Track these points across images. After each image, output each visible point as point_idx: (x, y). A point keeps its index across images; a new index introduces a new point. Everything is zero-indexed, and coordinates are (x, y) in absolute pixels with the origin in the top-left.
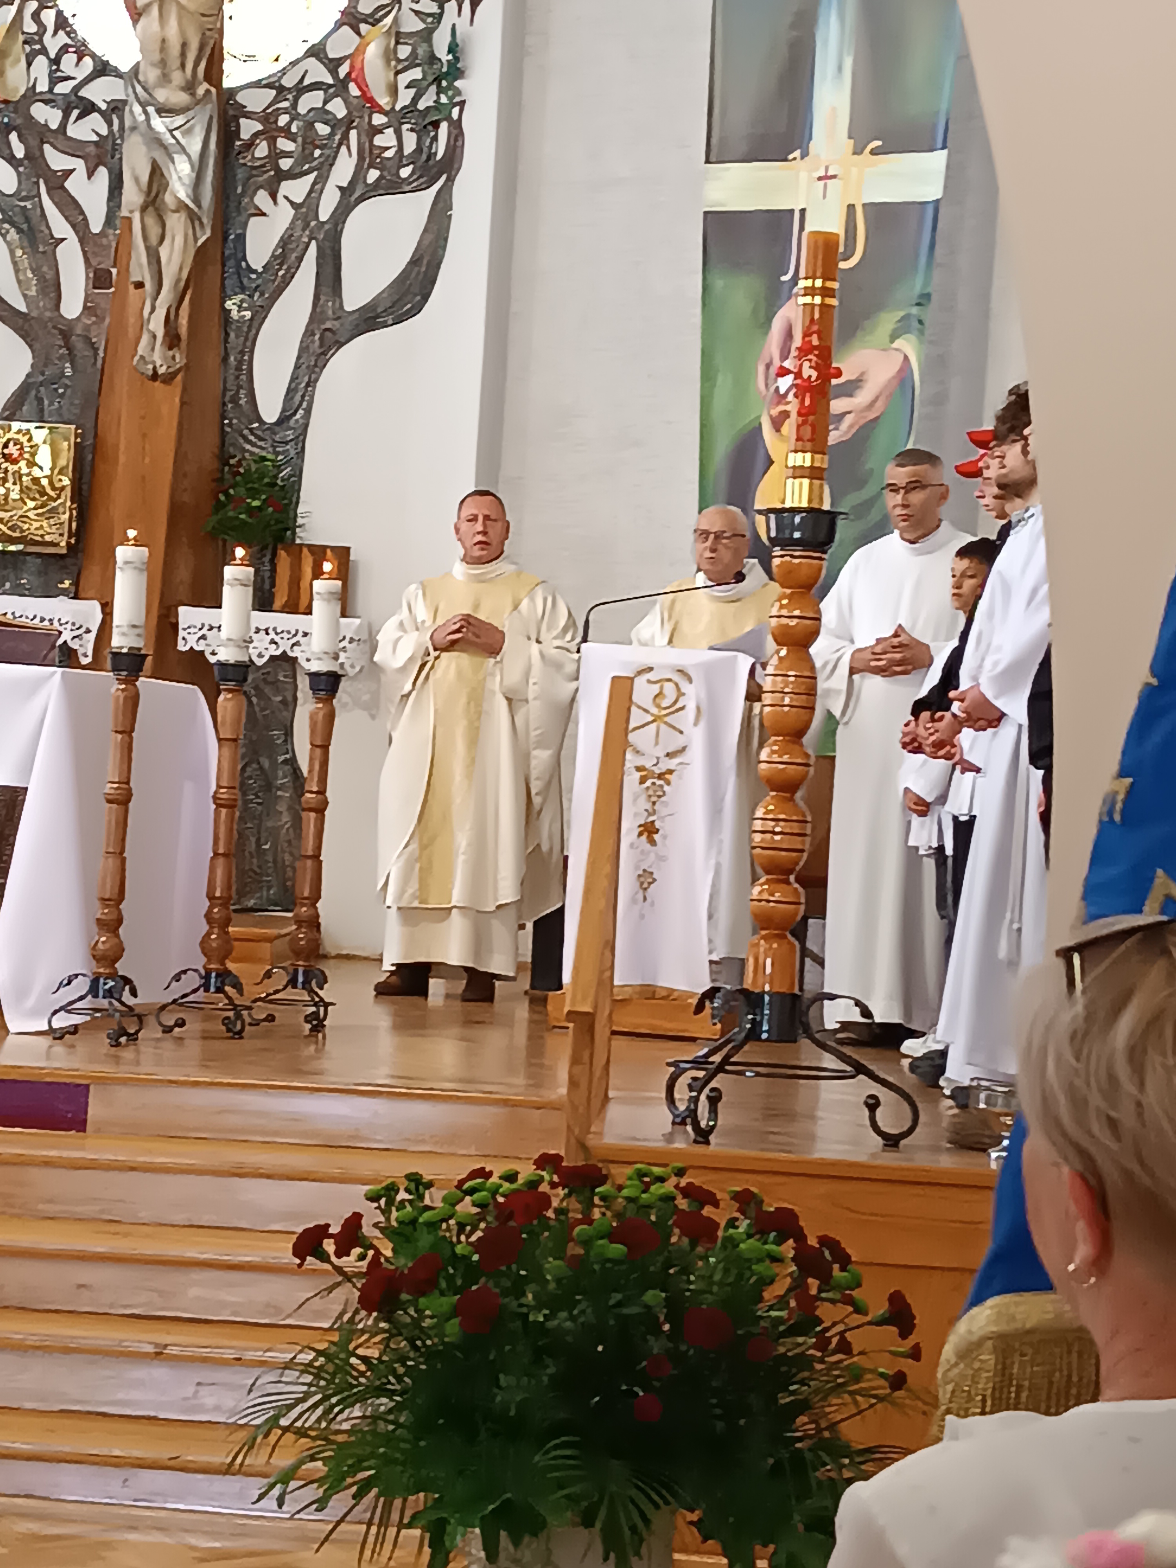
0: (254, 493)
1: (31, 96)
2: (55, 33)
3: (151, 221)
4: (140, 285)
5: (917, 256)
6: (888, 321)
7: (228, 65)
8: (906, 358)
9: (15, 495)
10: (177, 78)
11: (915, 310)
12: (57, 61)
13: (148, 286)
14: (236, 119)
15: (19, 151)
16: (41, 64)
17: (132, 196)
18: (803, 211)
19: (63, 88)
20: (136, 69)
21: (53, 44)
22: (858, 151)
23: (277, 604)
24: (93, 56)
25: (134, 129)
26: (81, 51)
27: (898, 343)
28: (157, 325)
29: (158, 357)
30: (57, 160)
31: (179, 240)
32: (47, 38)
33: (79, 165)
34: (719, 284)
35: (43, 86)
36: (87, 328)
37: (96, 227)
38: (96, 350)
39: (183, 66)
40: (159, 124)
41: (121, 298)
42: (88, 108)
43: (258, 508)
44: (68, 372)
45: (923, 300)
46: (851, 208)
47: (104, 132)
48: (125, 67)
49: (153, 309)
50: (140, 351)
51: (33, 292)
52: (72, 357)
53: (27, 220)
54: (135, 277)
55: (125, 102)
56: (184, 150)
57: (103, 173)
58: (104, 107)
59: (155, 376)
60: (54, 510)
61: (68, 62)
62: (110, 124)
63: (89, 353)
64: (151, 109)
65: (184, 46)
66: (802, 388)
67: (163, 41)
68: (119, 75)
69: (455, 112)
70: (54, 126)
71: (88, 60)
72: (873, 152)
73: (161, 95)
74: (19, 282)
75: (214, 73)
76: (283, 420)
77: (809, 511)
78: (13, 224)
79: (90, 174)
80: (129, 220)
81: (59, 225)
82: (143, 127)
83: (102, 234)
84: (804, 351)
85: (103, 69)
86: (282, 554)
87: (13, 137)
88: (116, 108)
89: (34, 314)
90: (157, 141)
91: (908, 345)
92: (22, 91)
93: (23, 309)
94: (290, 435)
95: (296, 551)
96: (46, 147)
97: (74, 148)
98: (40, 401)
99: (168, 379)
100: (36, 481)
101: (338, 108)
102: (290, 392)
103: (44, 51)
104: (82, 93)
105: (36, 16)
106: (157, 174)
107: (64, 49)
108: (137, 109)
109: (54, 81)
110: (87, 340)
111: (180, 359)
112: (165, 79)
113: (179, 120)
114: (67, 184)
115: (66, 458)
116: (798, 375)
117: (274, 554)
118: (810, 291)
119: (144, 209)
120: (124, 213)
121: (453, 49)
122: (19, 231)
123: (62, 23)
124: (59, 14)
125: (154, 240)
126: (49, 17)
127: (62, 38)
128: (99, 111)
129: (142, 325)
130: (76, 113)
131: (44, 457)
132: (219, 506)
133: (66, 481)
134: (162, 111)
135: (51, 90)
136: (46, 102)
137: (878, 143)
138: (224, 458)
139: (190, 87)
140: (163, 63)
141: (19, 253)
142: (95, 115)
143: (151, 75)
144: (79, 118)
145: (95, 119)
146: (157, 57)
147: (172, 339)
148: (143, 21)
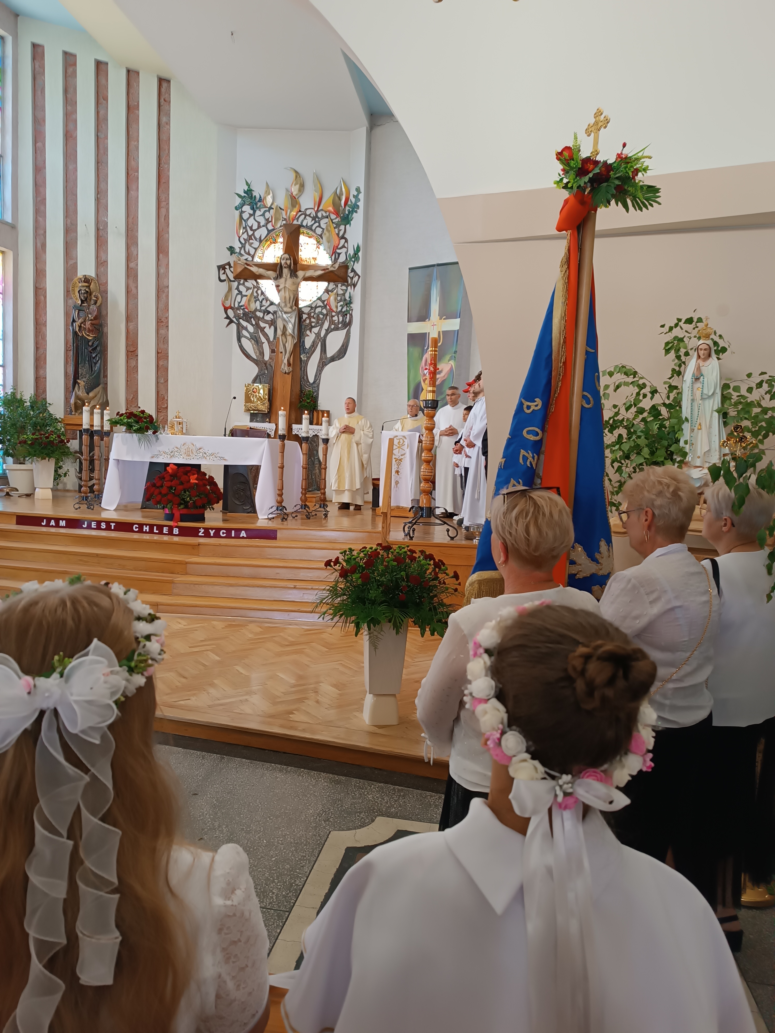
0: (308, 399)
1: (256, 310)
2: (261, 295)
3: (284, 338)
4: (281, 352)
5: (454, 343)
6: (448, 357)
7: (300, 302)
8: (452, 365)
9: (255, 400)
10: (289, 305)
11: (454, 355)
12: (261, 302)
13: (283, 352)
14: (302, 314)
15: (254, 323)
16: (258, 302)
17: (279, 332)
18: (429, 333)
19: (263, 308)
20: (279, 303)
21: (261, 298)
22: (441, 319)
23: (314, 424)
24: (270, 301)
25: (279, 317)
26: (267, 299)
27: (450, 362)
28: (286, 361)
29: (286, 369)
30: (262, 325)
31: (290, 342)
32: (259, 297)
33: (267, 326)
34: (411, 349)
35: (258, 308)
36: (270, 362)
37: (271, 339)
38: (272, 367)
39: (290, 303)
40: (285, 316)
41: (277, 356)
42: (269, 312)
43: (310, 402)
44: (266, 372)
45: (455, 352)
46: (439, 332)
47: (273, 318)
48: (277, 303)
49: (285, 358)
50: (282, 367)
51: (258, 355)
52: (267, 369)
53: (256, 338)
54: (281, 351)
55: (277, 311)
56: (290, 322)
57: (272, 327)
58: (272, 312)
59: (286, 373)
60: (264, 403)
61: (264, 302)
62: (274, 316)
63: (271, 368)
64: (283, 313)
65: (290, 298)
66: (430, 373)
67: (285, 297)
68: (275, 304)
69: (351, 312)
70: (261, 317)
71: (268, 301)
72: (444, 319)
73: (285, 309)
74: (255, 352)
75: (297, 304)
76: (314, 382)
77: (432, 400)
78: (253, 339)
79: (270, 327)
80: (279, 338)
81: (263, 339)
82: (281, 317)
83: (273, 341)
84: (431, 364)
85: (272, 304)
86: (315, 412)
87: (252, 319)
88: (275, 312)
89: (258, 359)
90: (284, 320)
91: (452, 363)
92: (254, 309)
93: (255, 358)
94: (316, 385)
95: (318, 411)
96: (260, 322)
97: (266, 322)
98: (260, 379)
99: (288, 374)
100: (260, 397)
101: (324, 311)
102: (316, 376)
103: (259, 300)
104: (267, 309)
105: (257, 292)
106: (284, 327)
107: (263, 299)
108: (280, 313)
109: (261, 306)
110: (270, 365)
111: (291, 369)
112: (286, 305)
113: (289, 315)
114: (265, 330)
115: (267, 392)
116: (429, 370)
117: (313, 412)
118: (432, 351)
119: (282, 335)
120: (278, 336)
121: (350, 297)
122: (254, 341)
123: (262, 293)
124: (262, 291)
125: (284, 342)
126: (259, 292)
127: (263, 297)
128: (271, 313)
129: (282, 361)
130: (266, 314)
131: (262, 391)
132: (301, 402)
133: (267, 397)
134: (285, 313)
135: (260, 309)
136: (259, 311)
137: (445, 317)
138: (301, 391)
139: (291, 307)
140: (285, 302)
141: (254, 346)
142: (270, 314)
143: (283, 305)
144: (267, 315)
145: (270, 315)
146: (284, 301)
147: (289, 365)
148: (281, 292)
